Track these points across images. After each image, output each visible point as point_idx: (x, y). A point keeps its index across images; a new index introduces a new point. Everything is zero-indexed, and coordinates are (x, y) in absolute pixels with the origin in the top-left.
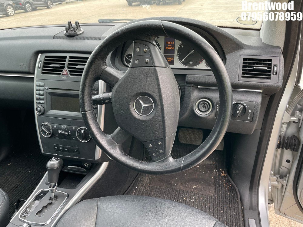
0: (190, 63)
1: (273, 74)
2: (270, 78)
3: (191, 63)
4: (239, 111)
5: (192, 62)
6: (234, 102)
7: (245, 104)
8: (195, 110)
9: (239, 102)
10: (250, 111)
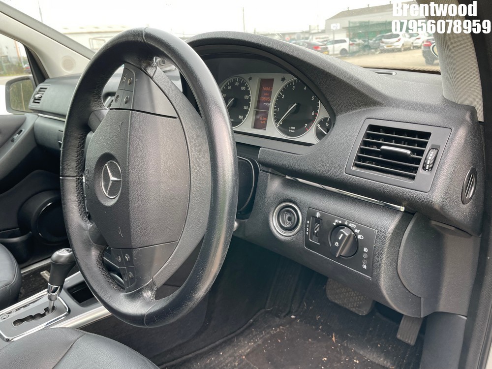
0: (290, 129)
1: (424, 168)
2: (413, 178)
3: (292, 130)
4: (340, 242)
5: (294, 128)
6: (336, 221)
7: (357, 231)
8: (271, 220)
9: (346, 223)
10: (365, 250)
